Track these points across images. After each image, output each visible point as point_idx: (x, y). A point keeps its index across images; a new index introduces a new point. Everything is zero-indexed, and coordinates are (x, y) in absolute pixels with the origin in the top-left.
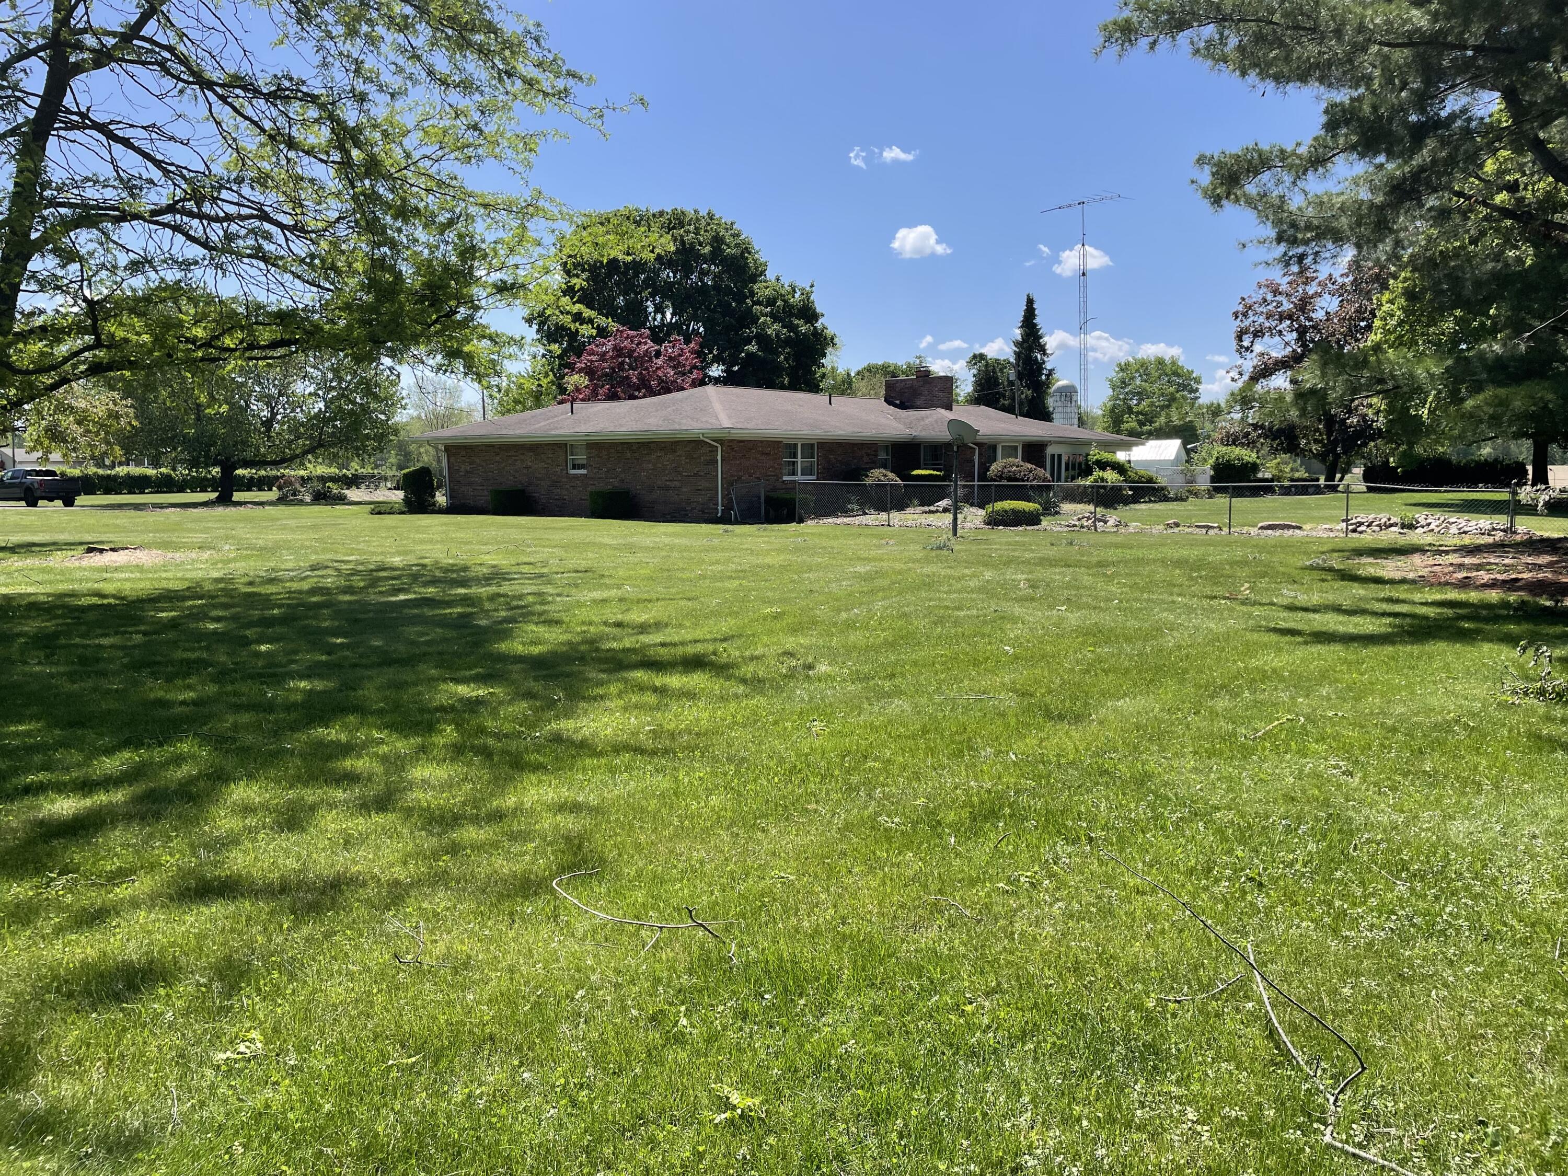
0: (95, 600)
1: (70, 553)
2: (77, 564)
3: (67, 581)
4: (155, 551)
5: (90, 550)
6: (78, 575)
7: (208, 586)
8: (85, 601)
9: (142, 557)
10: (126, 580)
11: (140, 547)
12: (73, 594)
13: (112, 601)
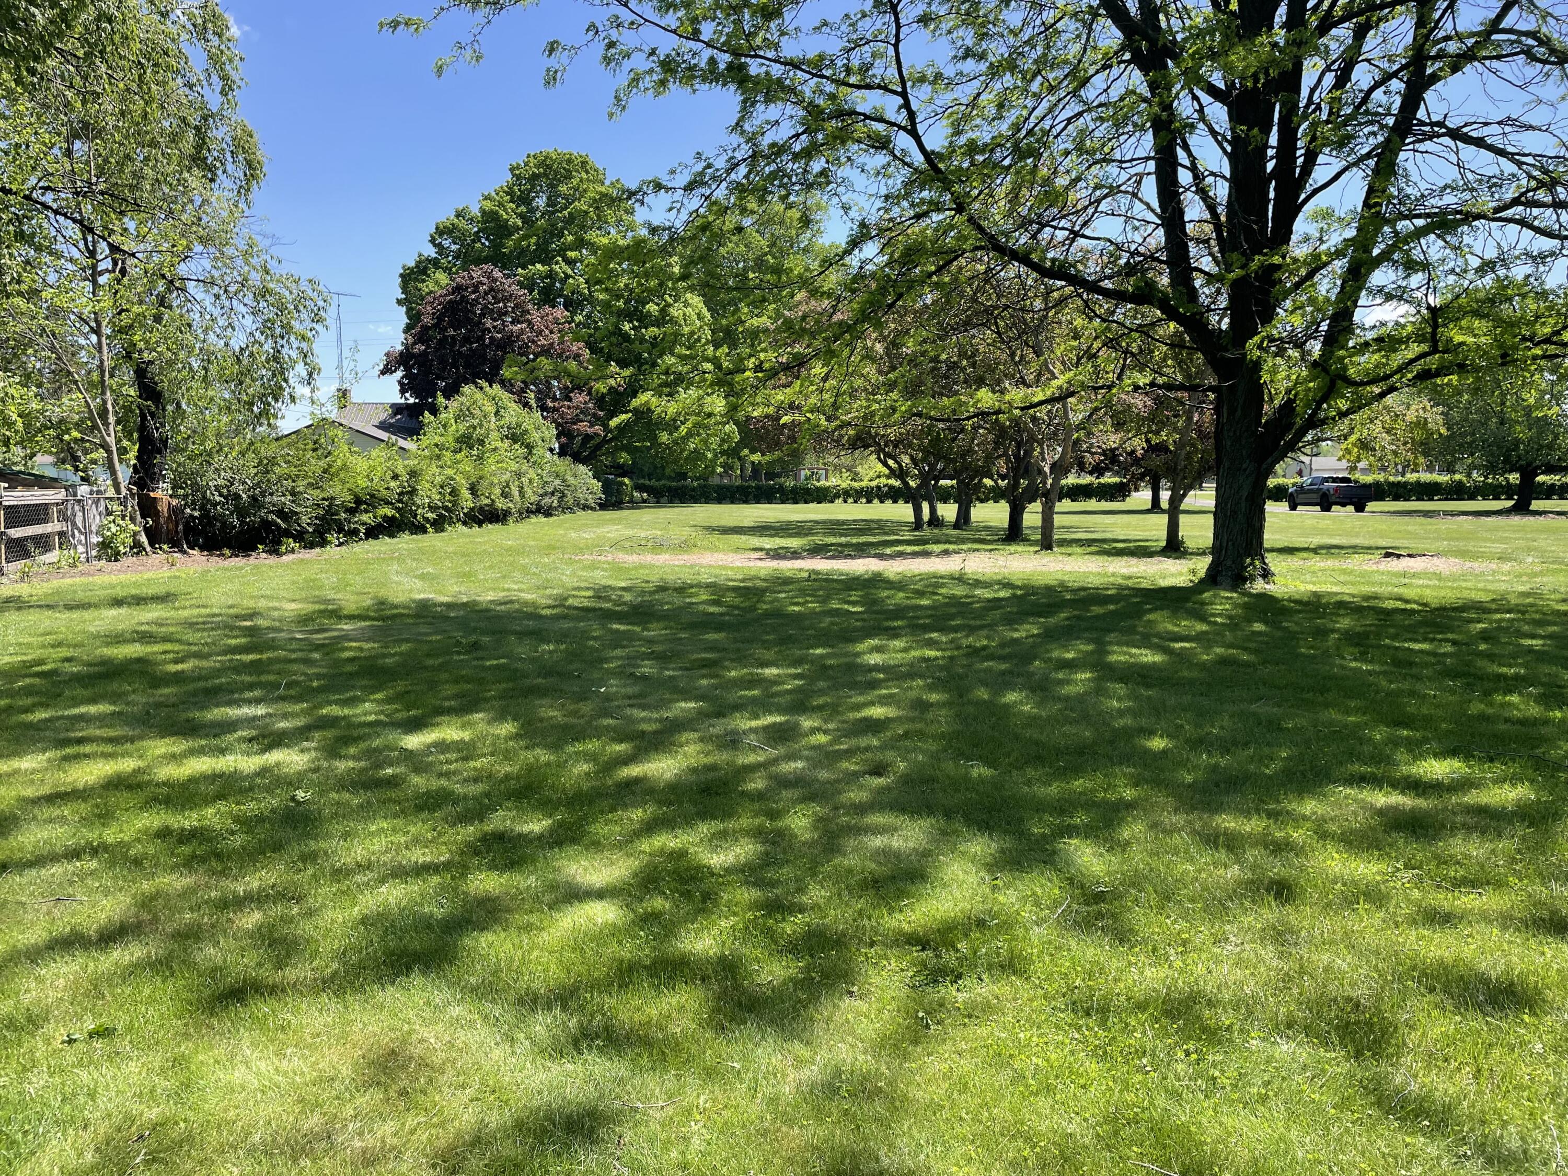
0: (1399, 605)
1: (1367, 557)
2: (1374, 567)
3: (1368, 583)
4: (1452, 559)
5: (1388, 555)
6: (1377, 578)
7: (1514, 600)
8: (1390, 604)
9: (1441, 565)
10: (1427, 586)
11: (1437, 555)
12: (1376, 597)
13: (1415, 606)
